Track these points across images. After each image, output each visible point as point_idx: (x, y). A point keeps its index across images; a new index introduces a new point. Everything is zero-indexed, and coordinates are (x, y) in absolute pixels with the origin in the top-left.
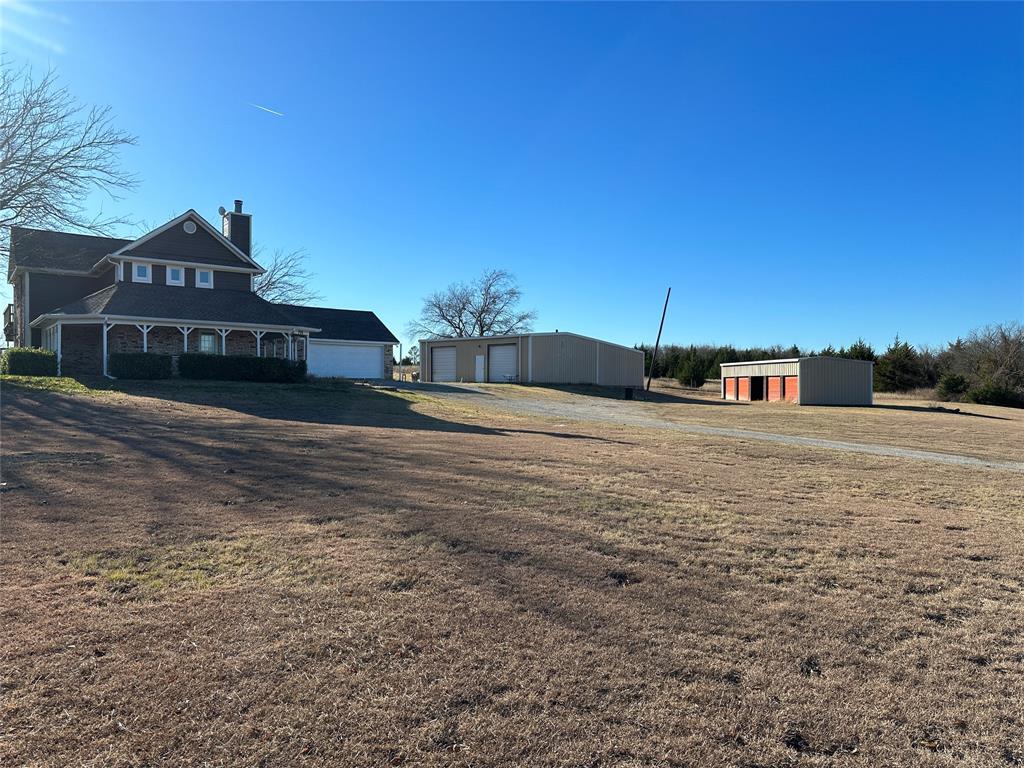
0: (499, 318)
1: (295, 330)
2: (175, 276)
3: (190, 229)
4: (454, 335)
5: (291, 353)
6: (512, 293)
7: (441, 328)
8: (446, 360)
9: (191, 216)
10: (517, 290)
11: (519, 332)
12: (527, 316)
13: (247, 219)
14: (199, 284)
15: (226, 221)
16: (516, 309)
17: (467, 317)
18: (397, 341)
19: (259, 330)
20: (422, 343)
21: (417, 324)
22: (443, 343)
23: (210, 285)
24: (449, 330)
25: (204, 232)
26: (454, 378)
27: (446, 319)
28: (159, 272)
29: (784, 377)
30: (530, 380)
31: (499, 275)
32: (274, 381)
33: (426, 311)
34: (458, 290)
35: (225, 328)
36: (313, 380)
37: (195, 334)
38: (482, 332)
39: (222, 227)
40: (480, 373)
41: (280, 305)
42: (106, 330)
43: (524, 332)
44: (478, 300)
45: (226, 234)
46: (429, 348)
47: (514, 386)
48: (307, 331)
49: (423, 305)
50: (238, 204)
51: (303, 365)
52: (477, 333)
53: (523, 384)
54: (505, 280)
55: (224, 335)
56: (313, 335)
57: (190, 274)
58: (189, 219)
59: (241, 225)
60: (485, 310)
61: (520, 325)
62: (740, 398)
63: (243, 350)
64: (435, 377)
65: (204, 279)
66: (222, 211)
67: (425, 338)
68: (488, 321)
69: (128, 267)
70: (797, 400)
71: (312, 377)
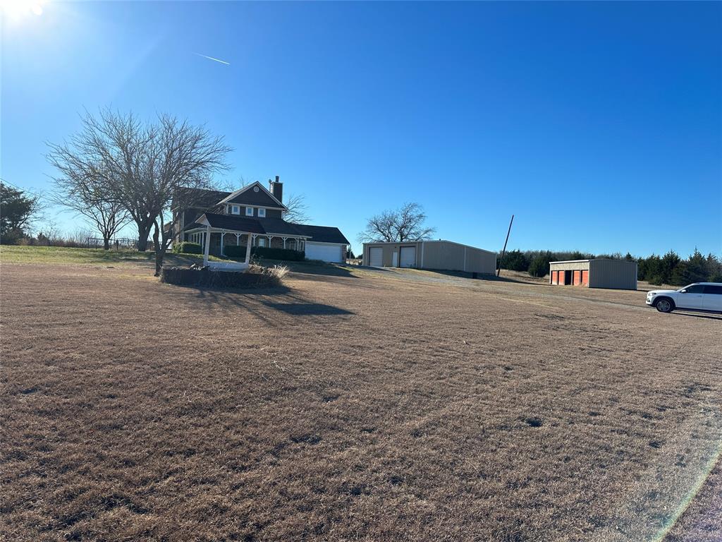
0: (413, 231)
1: (301, 237)
2: (250, 212)
3: (256, 190)
4: (385, 241)
5: (298, 248)
6: (421, 216)
7: (377, 237)
8: (377, 254)
9: (257, 185)
10: (423, 215)
11: (424, 240)
12: (430, 230)
13: (281, 185)
14: (259, 215)
15: (272, 186)
16: (422, 226)
17: (393, 230)
18: (349, 243)
19: (285, 237)
20: (365, 245)
21: (364, 234)
22: (379, 245)
23: (264, 216)
24: (382, 238)
25: (262, 191)
26: (381, 264)
27: (380, 231)
28: (243, 209)
29: (582, 271)
30: (422, 266)
31: (414, 205)
32: (292, 260)
33: (369, 226)
34: (388, 214)
35: (270, 236)
36: (308, 261)
37: (257, 238)
38: (402, 239)
39: (270, 189)
40: (395, 261)
41: (290, 223)
42: (222, 235)
43: (426, 240)
44: (400, 220)
45: (271, 192)
46: (368, 248)
47: (413, 270)
48: (305, 237)
49: (368, 223)
50: (277, 178)
51: (303, 253)
52: (398, 240)
53: (417, 269)
54: (417, 209)
55: (270, 239)
56: (308, 240)
57: (256, 210)
58: (256, 185)
59: (278, 187)
60: (404, 226)
61: (426, 235)
62: (560, 284)
63: (278, 246)
64: (371, 263)
65: (262, 213)
66: (270, 181)
67: (368, 242)
68: (406, 233)
69: (230, 208)
70: (588, 285)
71: (307, 259)
